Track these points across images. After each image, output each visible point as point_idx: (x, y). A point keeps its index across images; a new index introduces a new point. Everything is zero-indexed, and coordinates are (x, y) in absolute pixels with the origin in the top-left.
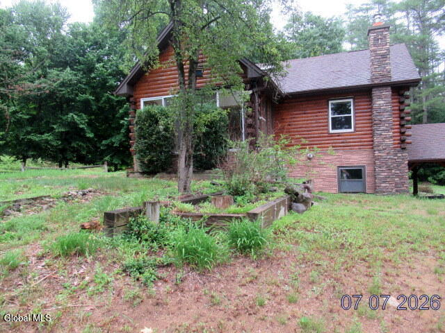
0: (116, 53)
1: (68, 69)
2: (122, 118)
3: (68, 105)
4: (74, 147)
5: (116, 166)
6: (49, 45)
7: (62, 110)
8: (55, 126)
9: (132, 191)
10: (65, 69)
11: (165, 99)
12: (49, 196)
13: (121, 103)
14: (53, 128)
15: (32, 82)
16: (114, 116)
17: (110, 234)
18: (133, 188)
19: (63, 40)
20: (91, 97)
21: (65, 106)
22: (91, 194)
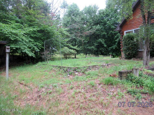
0: (114, 17)
1: (98, 25)
2: (116, 39)
3: (98, 37)
4: (100, 50)
5: (114, 56)
6: (92, 19)
7: (96, 39)
8: (95, 44)
9: (124, 64)
10: (97, 25)
11: (134, 30)
12: (97, 65)
13: (115, 34)
14: (94, 44)
15: (88, 31)
16: (113, 39)
17: (121, 79)
18: (124, 63)
19: (97, 16)
20: (106, 33)
21: (97, 37)
22: (110, 65)
